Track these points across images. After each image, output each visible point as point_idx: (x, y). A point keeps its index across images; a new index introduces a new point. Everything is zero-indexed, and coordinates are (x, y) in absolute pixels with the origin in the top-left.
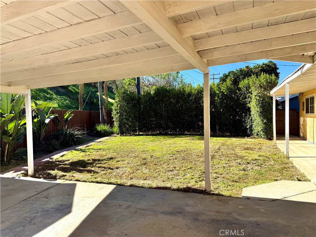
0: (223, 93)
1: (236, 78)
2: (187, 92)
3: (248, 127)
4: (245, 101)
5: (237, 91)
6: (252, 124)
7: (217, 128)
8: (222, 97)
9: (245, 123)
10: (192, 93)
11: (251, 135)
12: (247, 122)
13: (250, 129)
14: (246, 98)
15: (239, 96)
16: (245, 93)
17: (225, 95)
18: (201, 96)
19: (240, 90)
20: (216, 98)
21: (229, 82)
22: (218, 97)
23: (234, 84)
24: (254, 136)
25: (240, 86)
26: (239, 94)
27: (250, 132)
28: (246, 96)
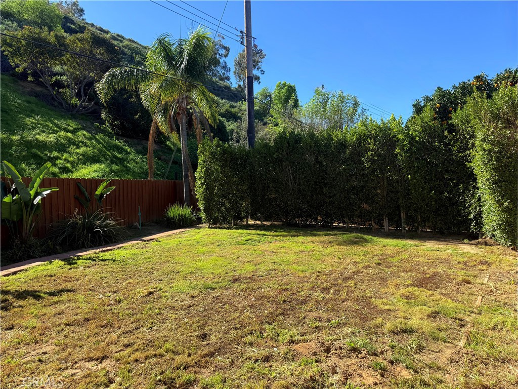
0: (412, 138)
1: (445, 105)
2: (335, 139)
3: (472, 217)
4: (466, 156)
5: (446, 133)
6: (480, 209)
7: (403, 216)
8: (410, 149)
9: (465, 208)
10: (347, 141)
11: (480, 235)
12: (470, 206)
13: (477, 221)
14: (467, 149)
15: (449, 144)
16: (466, 138)
17: (417, 142)
18: (365, 147)
19: (454, 131)
20: (398, 150)
21: (428, 114)
22: (402, 148)
23: (441, 118)
24: (486, 238)
25: (455, 121)
26: (451, 140)
27: (476, 229)
28: (467, 144)
